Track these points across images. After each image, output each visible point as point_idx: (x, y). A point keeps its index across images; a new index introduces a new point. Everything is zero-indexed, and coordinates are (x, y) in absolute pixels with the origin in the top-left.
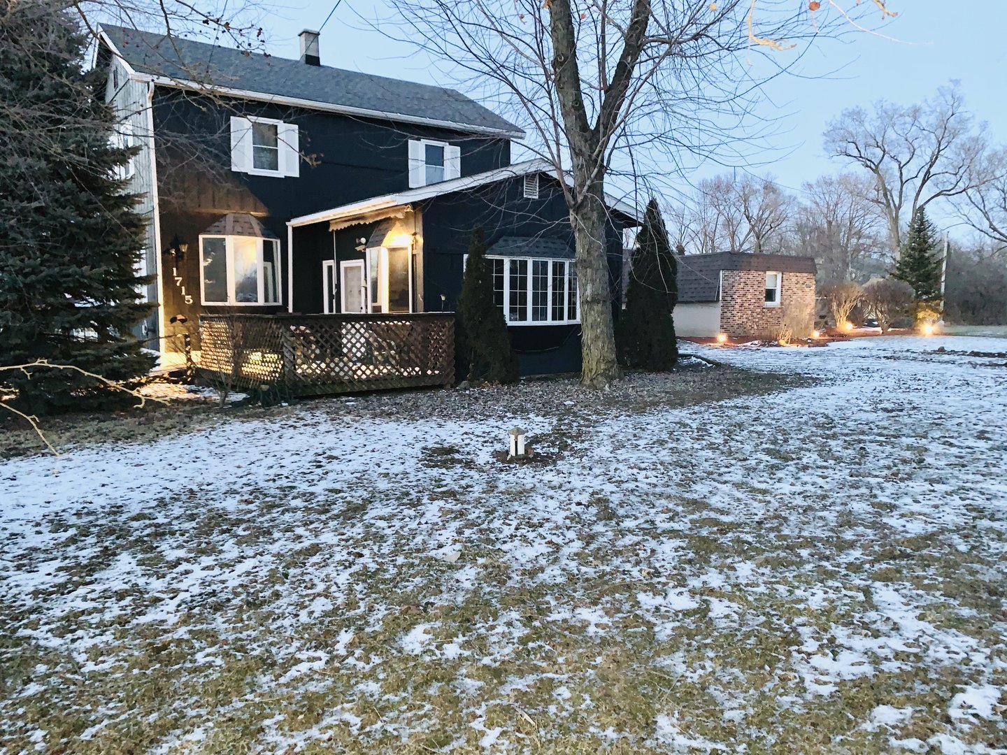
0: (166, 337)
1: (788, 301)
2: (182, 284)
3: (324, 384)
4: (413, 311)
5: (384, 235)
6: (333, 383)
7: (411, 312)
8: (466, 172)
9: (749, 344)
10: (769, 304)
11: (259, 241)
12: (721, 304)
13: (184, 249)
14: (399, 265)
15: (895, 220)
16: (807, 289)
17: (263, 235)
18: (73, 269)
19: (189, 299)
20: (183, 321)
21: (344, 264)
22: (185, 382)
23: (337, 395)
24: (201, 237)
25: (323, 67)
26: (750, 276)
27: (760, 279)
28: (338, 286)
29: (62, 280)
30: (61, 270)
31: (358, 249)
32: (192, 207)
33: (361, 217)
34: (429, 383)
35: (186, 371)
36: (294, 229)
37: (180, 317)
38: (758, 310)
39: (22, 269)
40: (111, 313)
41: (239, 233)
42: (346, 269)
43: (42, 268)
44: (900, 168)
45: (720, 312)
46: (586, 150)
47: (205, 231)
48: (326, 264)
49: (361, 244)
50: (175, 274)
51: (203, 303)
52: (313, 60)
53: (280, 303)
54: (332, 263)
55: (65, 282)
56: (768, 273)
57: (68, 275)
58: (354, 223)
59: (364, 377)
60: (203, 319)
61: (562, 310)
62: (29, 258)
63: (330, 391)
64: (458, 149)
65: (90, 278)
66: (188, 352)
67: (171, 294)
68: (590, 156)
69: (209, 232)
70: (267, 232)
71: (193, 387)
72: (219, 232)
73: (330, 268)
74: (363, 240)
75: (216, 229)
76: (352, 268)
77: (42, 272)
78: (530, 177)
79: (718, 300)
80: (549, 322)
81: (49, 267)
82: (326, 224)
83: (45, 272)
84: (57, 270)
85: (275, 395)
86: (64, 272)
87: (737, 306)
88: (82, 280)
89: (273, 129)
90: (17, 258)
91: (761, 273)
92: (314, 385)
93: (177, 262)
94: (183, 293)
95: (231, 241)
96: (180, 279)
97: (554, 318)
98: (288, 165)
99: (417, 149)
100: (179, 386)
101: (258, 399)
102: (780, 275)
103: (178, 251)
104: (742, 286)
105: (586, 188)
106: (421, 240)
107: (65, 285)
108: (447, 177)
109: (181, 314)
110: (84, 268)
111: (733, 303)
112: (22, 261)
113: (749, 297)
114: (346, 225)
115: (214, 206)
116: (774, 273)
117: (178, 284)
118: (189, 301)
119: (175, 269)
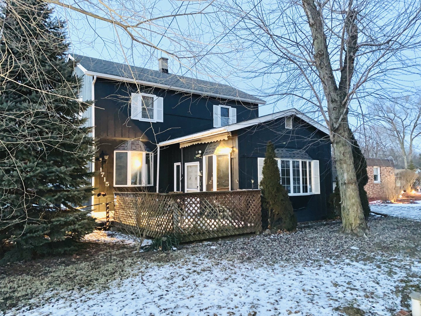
0: (95, 205)
1: (384, 180)
2: (104, 176)
3: (194, 234)
4: (232, 189)
5: (214, 149)
6: (199, 233)
7: (230, 190)
8: (239, 120)
9: (375, 202)
10: (375, 182)
11: (144, 153)
13: (106, 158)
14: (223, 165)
15: (402, 144)
16: (391, 175)
17: (146, 150)
18: (55, 168)
19: (107, 184)
20: (104, 195)
21: (186, 164)
22: (105, 229)
23: (201, 241)
24: (115, 152)
25: (169, 74)
27: (371, 170)
28: (183, 176)
29: (48, 175)
30: (48, 169)
31: (197, 156)
32: (111, 137)
33: (199, 140)
34: (249, 231)
35: (106, 223)
36: (161, 147)
37: (102, 193)
38: (372, 185)
39: (25, 168)
40: (76, 195)
41: (134, 150)
42: (188, 166)
43: (38, 168)
44: (402, 122)
46: (337, 99)
47: (117, 149)
48: (176, 164)
49: (198, 154)
50: (101, 171)
51: (115, 186)
52: (165, 71)
53: (152, 185)
54: (179, 164)
55: (50, 176)
56: (375, 167)
57: (52, 172)
58: (194, 143)
59: (215, 229)
60: (116, 194)
61: (299, 187)
62: (30, 162)
63: (197, 238)
64: (235, 109)
65: (64, 173)
66: (108, 213)
67: (98, 181)
68: (341, 102)
69: (119, 149)
70: (148, 149)
71: (110, 232)
72: (124, 149)
73: (178, 167)
74: (200, 152)
75: (123, 148)
76: (191, 166)
77: (37, 170)
78: (289, 118)
80: (302, 194)
81: (42, 167)
82: (178, 144)
83: (39, 170)
84: (46, 169)
85: (169, 243)
86: (50, 170)
88: (60, 175)
89: (151, 99)
90: (22, 162)
91: (371, 167)
92: (190, 235)
93: (102, 165)
94: (105, 181)
95: (130, 153)
96: (104, 173)
97: (295, 192)
98: (158, 116)
99: (217, 109)
100: (102, 231)
101: (160, 245)
102: (379, 169)
103: (103, 159)
105: (340, 120)
106: (236, 150)
107: (50, 178)
108: (230, 122)
109: (103, 191)
110: (62, 168)
112: (26, 163)
114: (190, 144)
115: (122, 137)
116: (376, 167)
117: (102, 176)
118: (107, 185)
119: (101, 168)
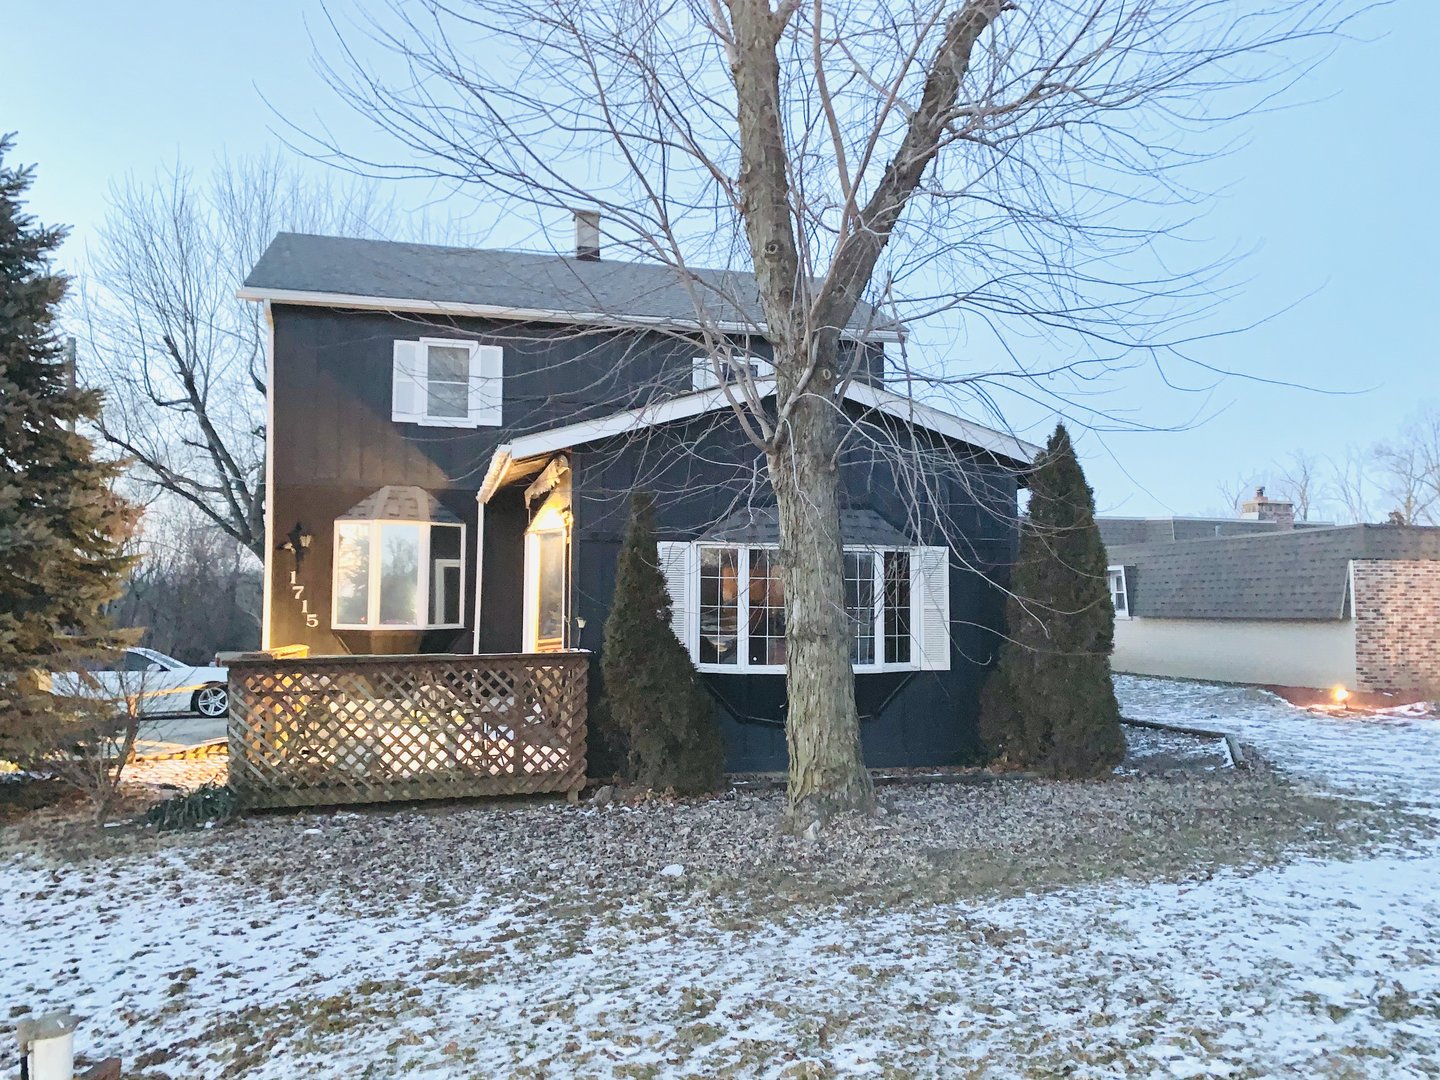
2: (303, 597)
11: (423, 528)
12: (1354, 625)
13: (306, 541)
17: (433, 517)
19: (313, 619)
24: (338, 524)
25: (602, 262)
26: (1419, 571)
32: (327, 478)
41: (393, 516)
45: (1354, 641)
47: (344, 515)
50: (293, 581)
51: (336, 625)
52: (589, 255)
53: (461, 625)
67: (284, 610)
69: (350, 516)
70: (439, 512)
72: (364, 516)
75: (362, 511)
79: (1347, 617)
87: (1392, 630)
89: (461, 355)
93: (296, 562)
94: (305, 610)
96: (302, 588)
98: (485, 408)
103: (297, 545)
104: (1401, 588)
105: (786, 408)
111: (1381, 623)
113: (1421, 611)
117: (297, 596)
118: (312, 622)
119: (293, 574)
